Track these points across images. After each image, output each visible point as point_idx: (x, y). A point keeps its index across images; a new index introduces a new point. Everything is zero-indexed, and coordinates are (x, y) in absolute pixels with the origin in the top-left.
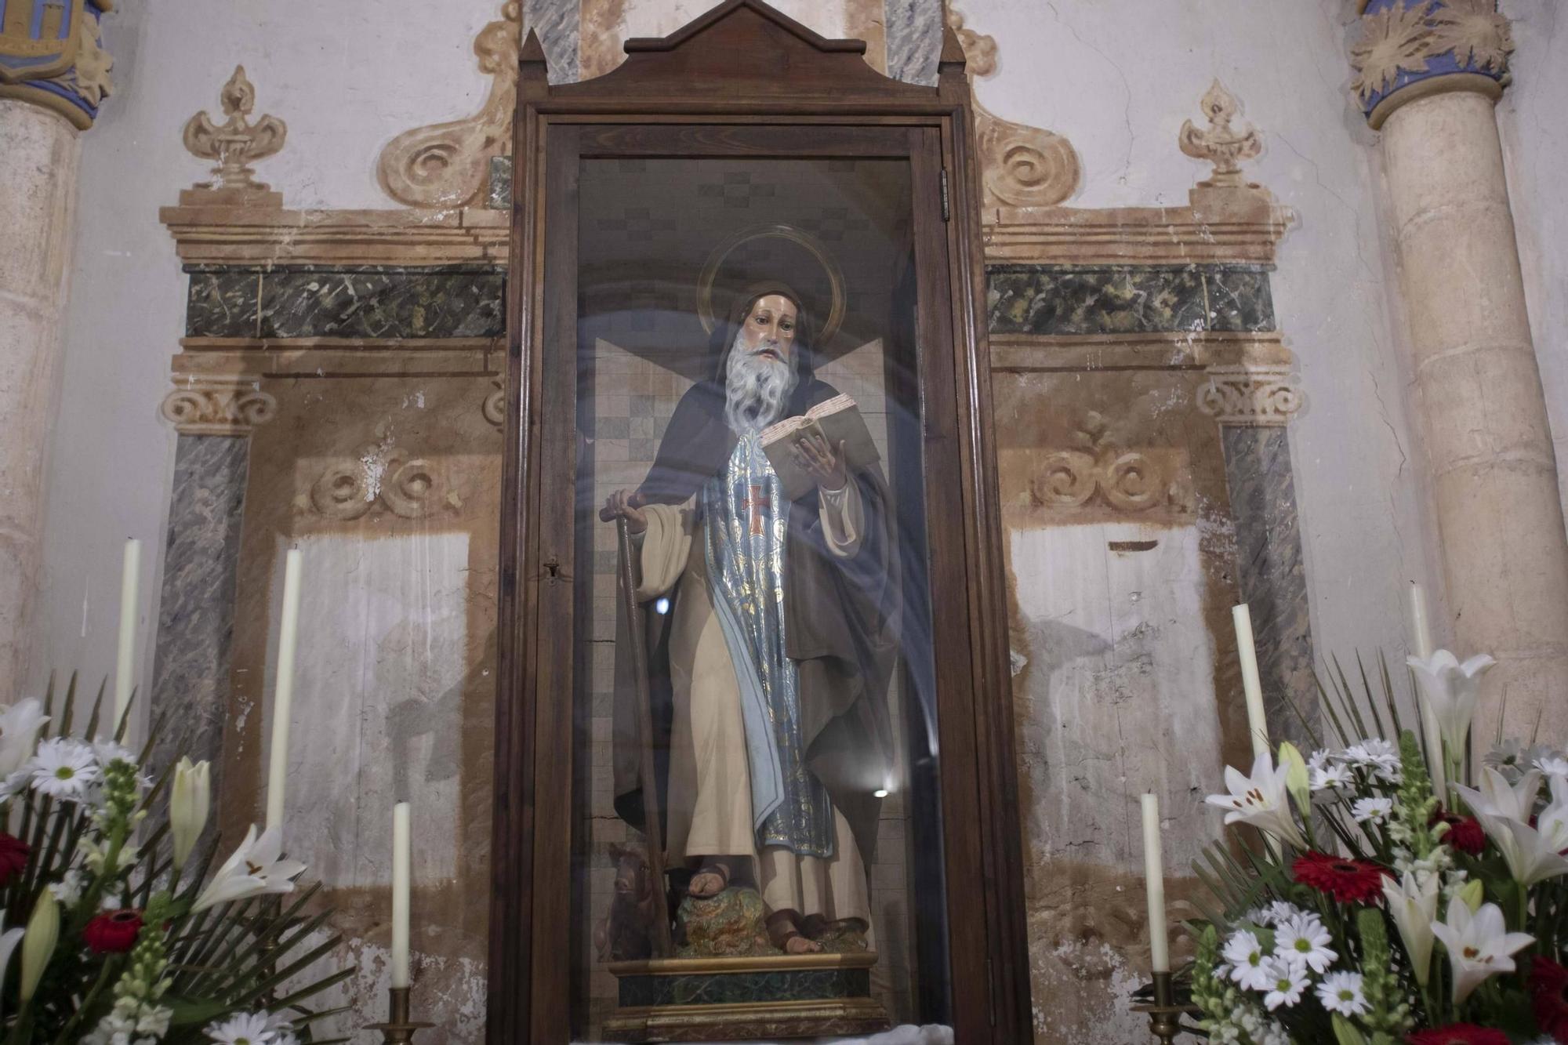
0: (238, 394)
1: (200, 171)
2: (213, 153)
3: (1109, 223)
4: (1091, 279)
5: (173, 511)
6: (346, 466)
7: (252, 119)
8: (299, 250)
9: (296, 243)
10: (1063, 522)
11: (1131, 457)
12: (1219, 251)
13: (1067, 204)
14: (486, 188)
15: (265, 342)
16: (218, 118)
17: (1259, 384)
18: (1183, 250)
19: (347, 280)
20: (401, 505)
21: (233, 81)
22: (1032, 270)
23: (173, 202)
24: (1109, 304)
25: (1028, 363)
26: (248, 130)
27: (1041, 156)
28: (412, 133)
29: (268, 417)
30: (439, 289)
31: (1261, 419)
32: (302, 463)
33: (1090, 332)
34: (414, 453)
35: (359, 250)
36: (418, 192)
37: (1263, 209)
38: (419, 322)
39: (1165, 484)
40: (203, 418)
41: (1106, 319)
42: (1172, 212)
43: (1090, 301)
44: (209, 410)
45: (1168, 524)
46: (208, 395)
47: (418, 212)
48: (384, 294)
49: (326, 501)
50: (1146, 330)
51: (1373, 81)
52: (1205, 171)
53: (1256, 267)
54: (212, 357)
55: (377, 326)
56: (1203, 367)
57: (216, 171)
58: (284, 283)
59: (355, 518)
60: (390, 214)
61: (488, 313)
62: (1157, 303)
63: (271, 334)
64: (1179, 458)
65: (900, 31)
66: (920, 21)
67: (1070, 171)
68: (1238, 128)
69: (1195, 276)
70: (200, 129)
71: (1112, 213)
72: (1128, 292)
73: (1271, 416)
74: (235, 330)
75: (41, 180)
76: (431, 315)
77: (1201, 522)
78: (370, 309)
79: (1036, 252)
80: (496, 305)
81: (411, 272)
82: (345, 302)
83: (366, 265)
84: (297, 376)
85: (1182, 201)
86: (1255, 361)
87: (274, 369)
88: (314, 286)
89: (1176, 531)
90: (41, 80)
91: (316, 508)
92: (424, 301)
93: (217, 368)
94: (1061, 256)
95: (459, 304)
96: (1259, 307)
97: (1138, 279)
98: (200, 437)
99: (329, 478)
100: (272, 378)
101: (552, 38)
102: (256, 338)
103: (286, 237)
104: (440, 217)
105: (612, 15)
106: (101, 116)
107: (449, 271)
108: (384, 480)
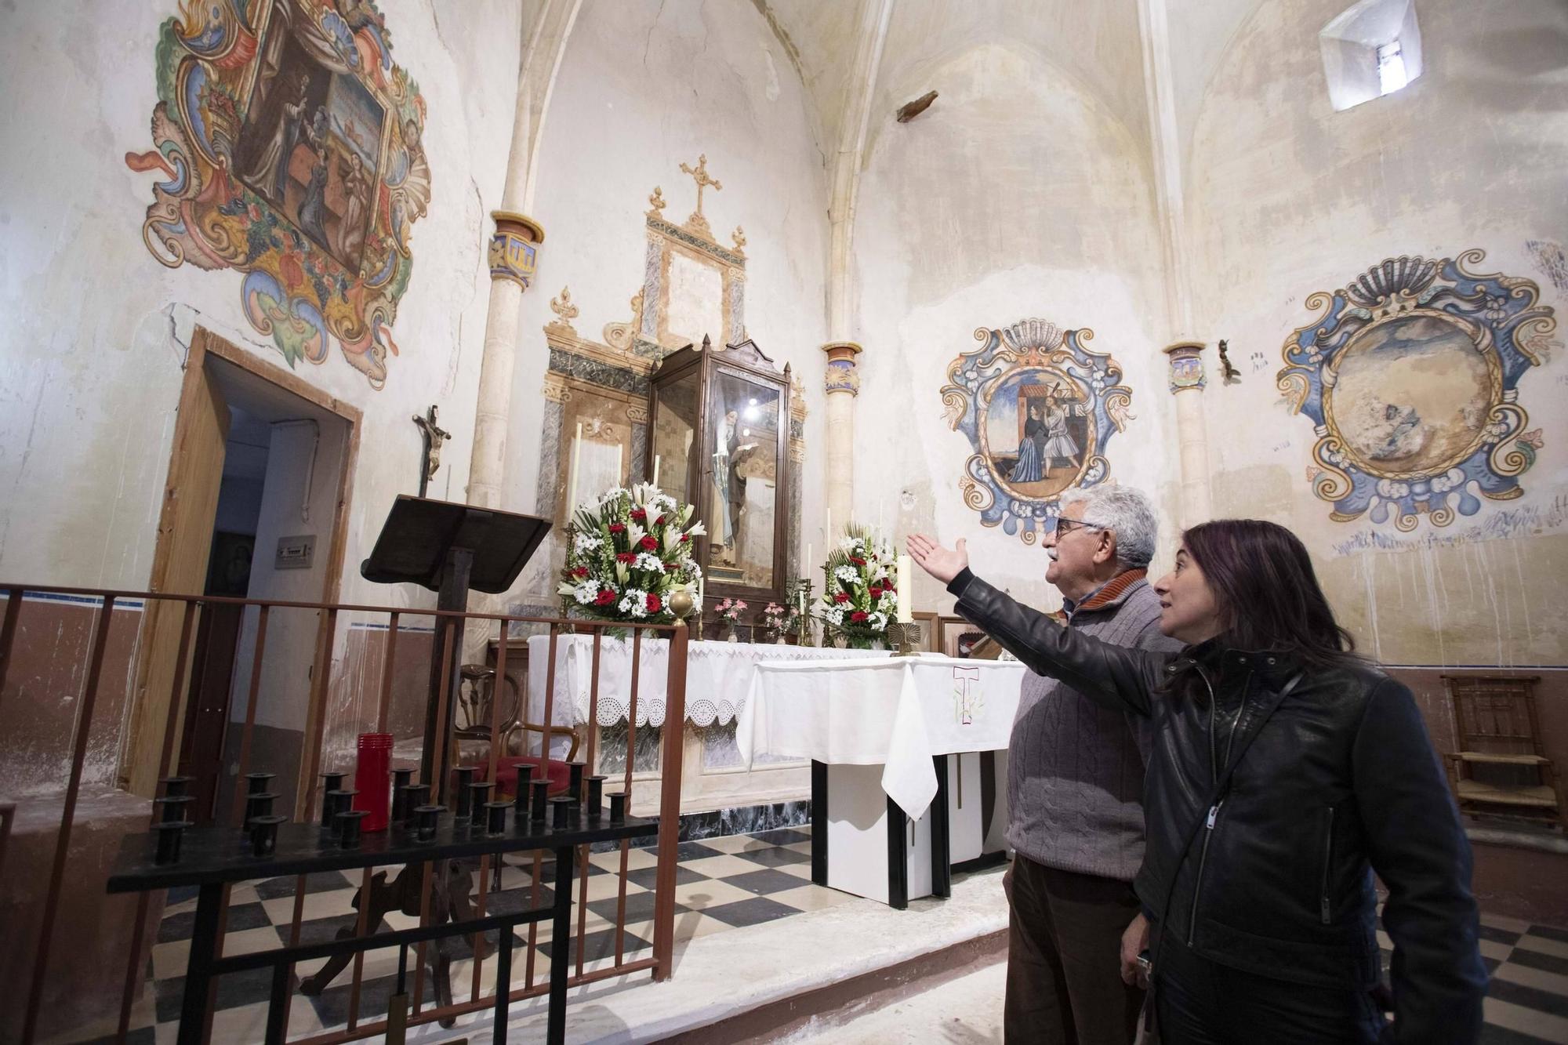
0: (562, 391)
1: (555, 317)
2: (559, 312)
5: (545, 423)
7: (569, 304)
8: (581, 351)
9: (580, 348)
12: (795, 416)
14: (631, 347)
15: (570, 377)
16: (560, 301)
17: (798, 452)
19: (594, 364)
20: (605, 436)
21: (564, 290)
23: (547, 324)
26: (568, 308)
28: (613, 323)
29: (569, 400)
30: (618, 373)
31: (797, 460)
32: (578, 416)
34: (608, 421)
35: (598, 356)
36: (614, 342)
37: (804, 408)
38: (612, 382)
40: (553, 396)
44: (554, 394)
46: (554, 389)
47: (614, 349)
48: (603, 371)
49: (585, 430)
51: (831, 383)
53: (801, 422)
54: (555, 377)
55: (600, 380)
57: (559, 318)
58: (577, 360)
59: (592, 436)
60: (607, 347)
61: (630, 385)
63: (572, 375)
66: (739, 332)
68: (802, 385)
70: (555, 303)
73: (799, 460)
74: (563, 371)
76: (615, 381)
78: (599, 375)
80: (632, 383)
81: (610, 366)
83: (599, 361)
84: (578, 389)
86: (798, 446)
87: (572, 385)
88: (585, 363)
91: (582, 431)
92: (614, 376)
93: (557, 382)
95: (622, 380)
96: (800, 432)
98: (552, 402)
99: (585, 423)
100: (571, 388)
101: (651, 306)
102: (568, 375)
103: (578, 346)
104: (619, 352)
105: (667, 304)
106: (527, 289)
107: (621, 370)
108: (600, 427)
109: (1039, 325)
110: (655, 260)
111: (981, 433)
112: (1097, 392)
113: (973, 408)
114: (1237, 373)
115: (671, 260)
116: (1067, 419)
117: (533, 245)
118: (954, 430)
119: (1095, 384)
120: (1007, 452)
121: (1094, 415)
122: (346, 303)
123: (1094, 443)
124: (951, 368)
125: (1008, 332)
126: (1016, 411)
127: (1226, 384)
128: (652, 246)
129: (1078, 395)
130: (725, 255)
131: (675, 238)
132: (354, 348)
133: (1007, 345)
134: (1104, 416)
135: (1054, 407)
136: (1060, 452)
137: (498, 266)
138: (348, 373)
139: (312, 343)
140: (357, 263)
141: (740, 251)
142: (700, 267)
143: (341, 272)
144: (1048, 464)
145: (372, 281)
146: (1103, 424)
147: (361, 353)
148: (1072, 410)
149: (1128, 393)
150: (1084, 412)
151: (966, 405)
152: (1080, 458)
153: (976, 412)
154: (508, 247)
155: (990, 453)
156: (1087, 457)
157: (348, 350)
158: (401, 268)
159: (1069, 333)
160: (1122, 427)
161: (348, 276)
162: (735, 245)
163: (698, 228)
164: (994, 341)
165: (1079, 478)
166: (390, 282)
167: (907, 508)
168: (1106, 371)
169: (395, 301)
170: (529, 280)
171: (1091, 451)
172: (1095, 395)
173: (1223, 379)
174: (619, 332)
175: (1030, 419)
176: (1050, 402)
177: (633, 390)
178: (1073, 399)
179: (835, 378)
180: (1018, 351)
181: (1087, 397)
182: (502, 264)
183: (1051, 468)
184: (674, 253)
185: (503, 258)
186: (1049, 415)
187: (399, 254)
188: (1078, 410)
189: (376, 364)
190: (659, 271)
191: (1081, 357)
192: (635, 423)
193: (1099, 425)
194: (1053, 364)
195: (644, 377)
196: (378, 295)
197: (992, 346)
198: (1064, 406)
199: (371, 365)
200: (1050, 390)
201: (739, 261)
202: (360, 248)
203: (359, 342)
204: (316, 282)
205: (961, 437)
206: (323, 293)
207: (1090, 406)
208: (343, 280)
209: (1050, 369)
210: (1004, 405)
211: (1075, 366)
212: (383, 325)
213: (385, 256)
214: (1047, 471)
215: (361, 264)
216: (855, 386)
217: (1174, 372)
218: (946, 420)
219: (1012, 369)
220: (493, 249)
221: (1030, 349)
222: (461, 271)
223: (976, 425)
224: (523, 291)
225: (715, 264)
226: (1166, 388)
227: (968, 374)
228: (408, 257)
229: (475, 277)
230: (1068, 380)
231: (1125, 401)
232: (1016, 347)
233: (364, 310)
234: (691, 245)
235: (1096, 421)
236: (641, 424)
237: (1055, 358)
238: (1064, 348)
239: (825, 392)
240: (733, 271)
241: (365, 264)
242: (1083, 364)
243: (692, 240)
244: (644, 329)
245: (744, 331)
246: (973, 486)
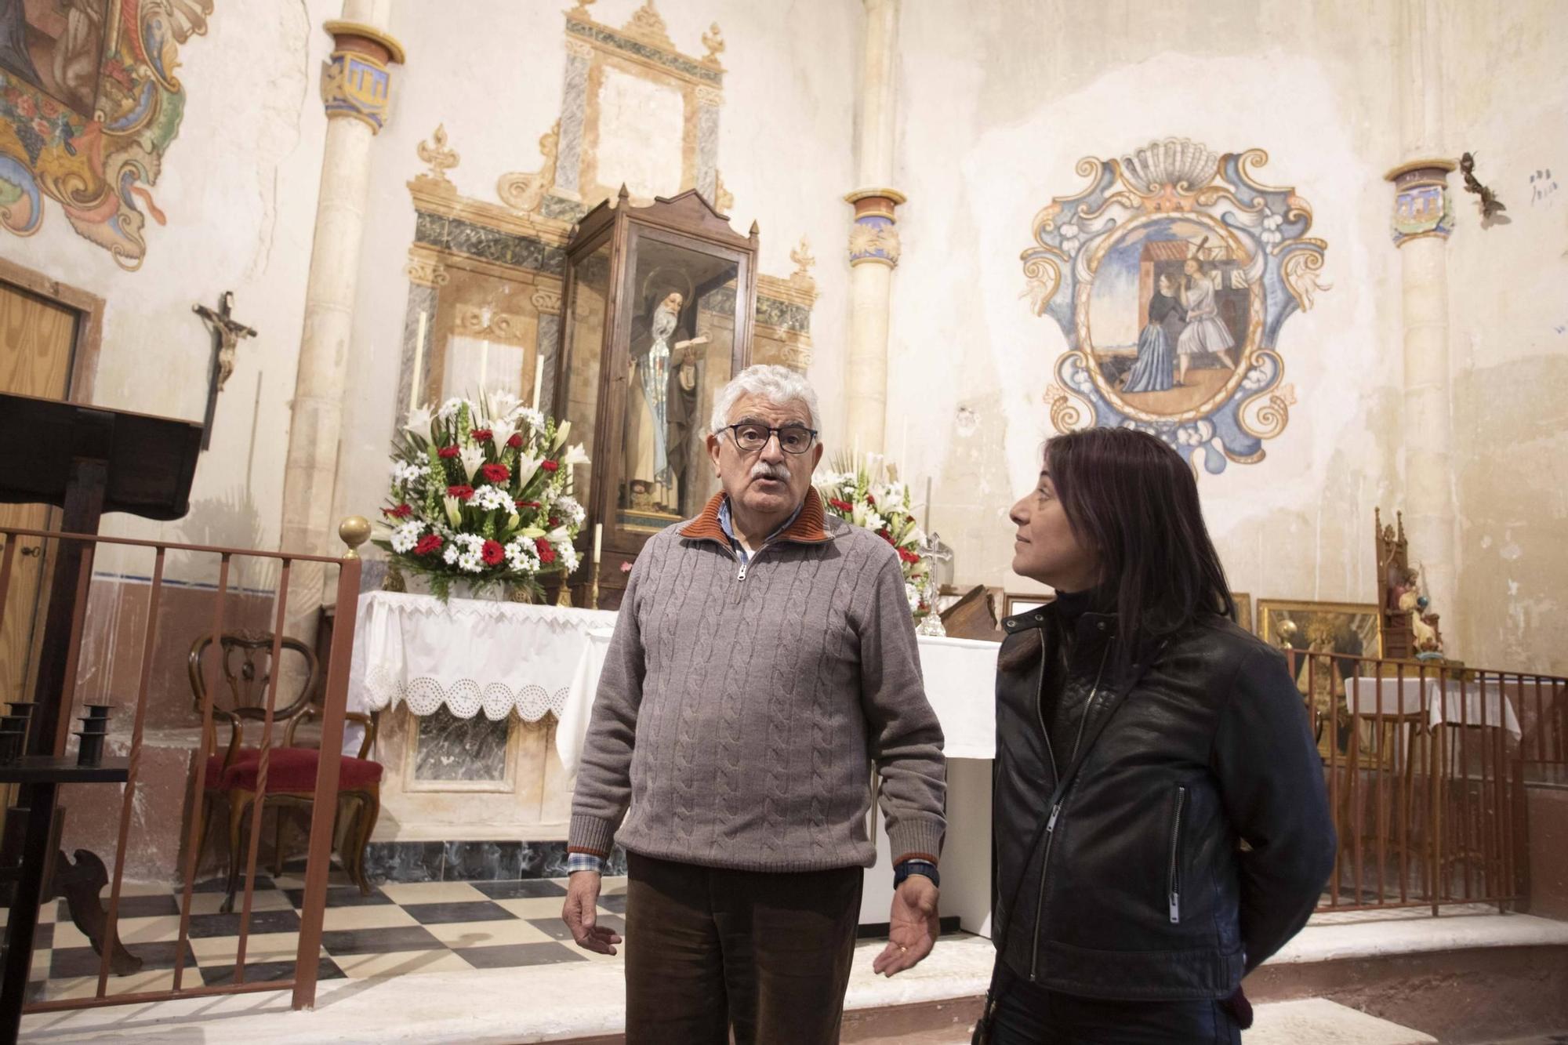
0: (434, 271)
1: (423, 168)
2: (429, 160)
5: (408, 315)
6: (476, 311)
7: (446, 150)
8: (464, 214)
9: (462, 211)
12: (796, 299)
14: (539, 206)
15: (447, 251)
16: (431, 145)
18: (784, 296)
19: (482, 232)
20: (497, 332)
21: (439, 129)
23: (412, 179)
26: (444, 154)
28: (511, 174)
29: (446, 283)
30: (518, 244)
31: (800, 364)
32: (458, 306)
34: (503, 311)
35: (487, 220)
36: (513, 200)
37: (812, 287)
38: (509, 256)
40: (420, 278)
42: (784, 281)
44: (422, 275)
46: (422, 268)
47: (513, 210)
48: (496, 241)
49: (468, 324)
51: (856, 250)
52: (796, 267)
53: (807, 308)
54: (425, 252)
55: (492, 254)
56: (784, 341)
57: (431, 170)
58: (456, 227)
59: (479, 333)
60: (500, 208)
61: (536, 260)
62: (773, 314)
63: (449, 247)
65: (701, 182)
66: (708, 180)
68: (810, 254)
69: (786, 306)
70: (424, 149)
71: (764, 276)
74: (435, 242)
76: (514, 255)
78: (489, 247)
80: (540, 257)
81: (507, 234)
82: (480, 242)
83: (490, 227)
84: (459, 268)
85: (788, 277)
87: (449, 262)
88: (468, 231)
91: (464, 326)
92: (512, 248)
93: (426, 257)
95: (525, 253)
96: (805, 324)
98: (419, 286)
99: (469, 314)
100: (448, 267)
101: (570, 147)
102: (443, 248)
103: (458, 207)
104: (521, 214)
105: (594, 143)
106: (382, 131)
107: (522, 239)
108: (491, 320)
109: (1179, 148)
110: (577, 80)
111: (1081, 318)
112: (1269, 249)
113: (1069, 280)
114: (1501, 207)
115: (603, 79)
116: (1217, 293)
117: (390, 68)
118: (1039, 315)
119: (1265, 237)
120: (1119, 347)
121: (1262, 285)
122: (73, 154)
123: (1260, 330)
124: (1037, 222)
125: (1129, 161)
126: (1137, 282)
127: (1485, 226)
128: (572, 60)
129: (1238, 255)
130: (689, 67)
131: (611, 46)
132: (91, 215)
133: (1126, 182)
134: (1278, 286)
135: (1197, 276)
136: (1203, 344)
137: (335, 99)
138: (77, 248)
139: (14, 208)
140: (89, 100)
141: (715, 61)
142: (648, 87)
143: (63, 115)
144: (1184, 363)
145: (114, 126)
146: (1276, 299)
147: (102, 221)
148: (1226, 279)
149: (1320, 248)
150: (1246, 281)
151: (1059, 275)
152: (1235, 353)
153: (1074, 286)
154: (346, 72)
155: (1092, 348)
156: (1247, 351)
157: (78, 218)
158: (165, 105)
159: (1230, 158)
160: (1306, 302)
161: (74, 119)
162: (706, 52)
163: (647, 30)
164: (1107, 177)
165: (1232, 384)
166: (149, 125)
167: (964, 432)
168: (1285, 216)
169: (157, 150)
170: (384, 117)
171: (1253, 342)
172: (1265, 255)
173: (1480, 218)
174: (521, 186)
175: (1158, 294)
176: (1191, 267)
177: (542, 267)
178: (1229, 262)
179: (862, 243)
180: (1144, 189)
181: (1252, 258)
182: (339, 96)
183: (1188, 370)
184: (608, 69)
185: (340, 87)
186: (1188, 288)
187: (161, 89)
188: (1236, 279)
189: (128, 237)
190: (584, 97)
191: (1245, 195)
192: (545, 313)
193: (1270, 301)
194: (1199, 208)
195: (558, 248)
196: (132, 142)
197: (1103, 184)
198: (1214, 273)
199: (118, 238)
200: (1193, 249)
201: (712, 74)
202: (94, 80)
203: (96, 207)
204: (18, 127)
205: (1050, 327)
206: (32, 143)
207: (1256, 272)
208: (67, 125)
209: (1193, 216)
210: (1118, 275)
211: (1235, 211)
212: (138, 184)
213: (136, 91)
214: (1181, 375)
215: (95, 102)
216: (893, 253)
217: (1398, 210)
218: (1028, 300)
219: (1131, 220)
220: (327, 74)
221: (1163, 185)
222: (274, 108)
223: (1074, 307)
224: (374, 133)
225: (673, 81)
226: (1386, 236)
227: (1066, 230)
228: (176, 92)
229: (299, 116)
230: (1223, 232)
231: (1315, 262)
232: (1141, 184)
233: (104, 165)
234: (635, 56)
235: (1265, 296)
236: (553, 315)
237: (1202, 199)
238: (1219, 182)
239: (849, 264)
240: (703, 91)
241: (103, 102)
242: (1248, 206)
243: (637, 48)
244: (560, 180)
245: (717, 177)
246: (1065, 399)
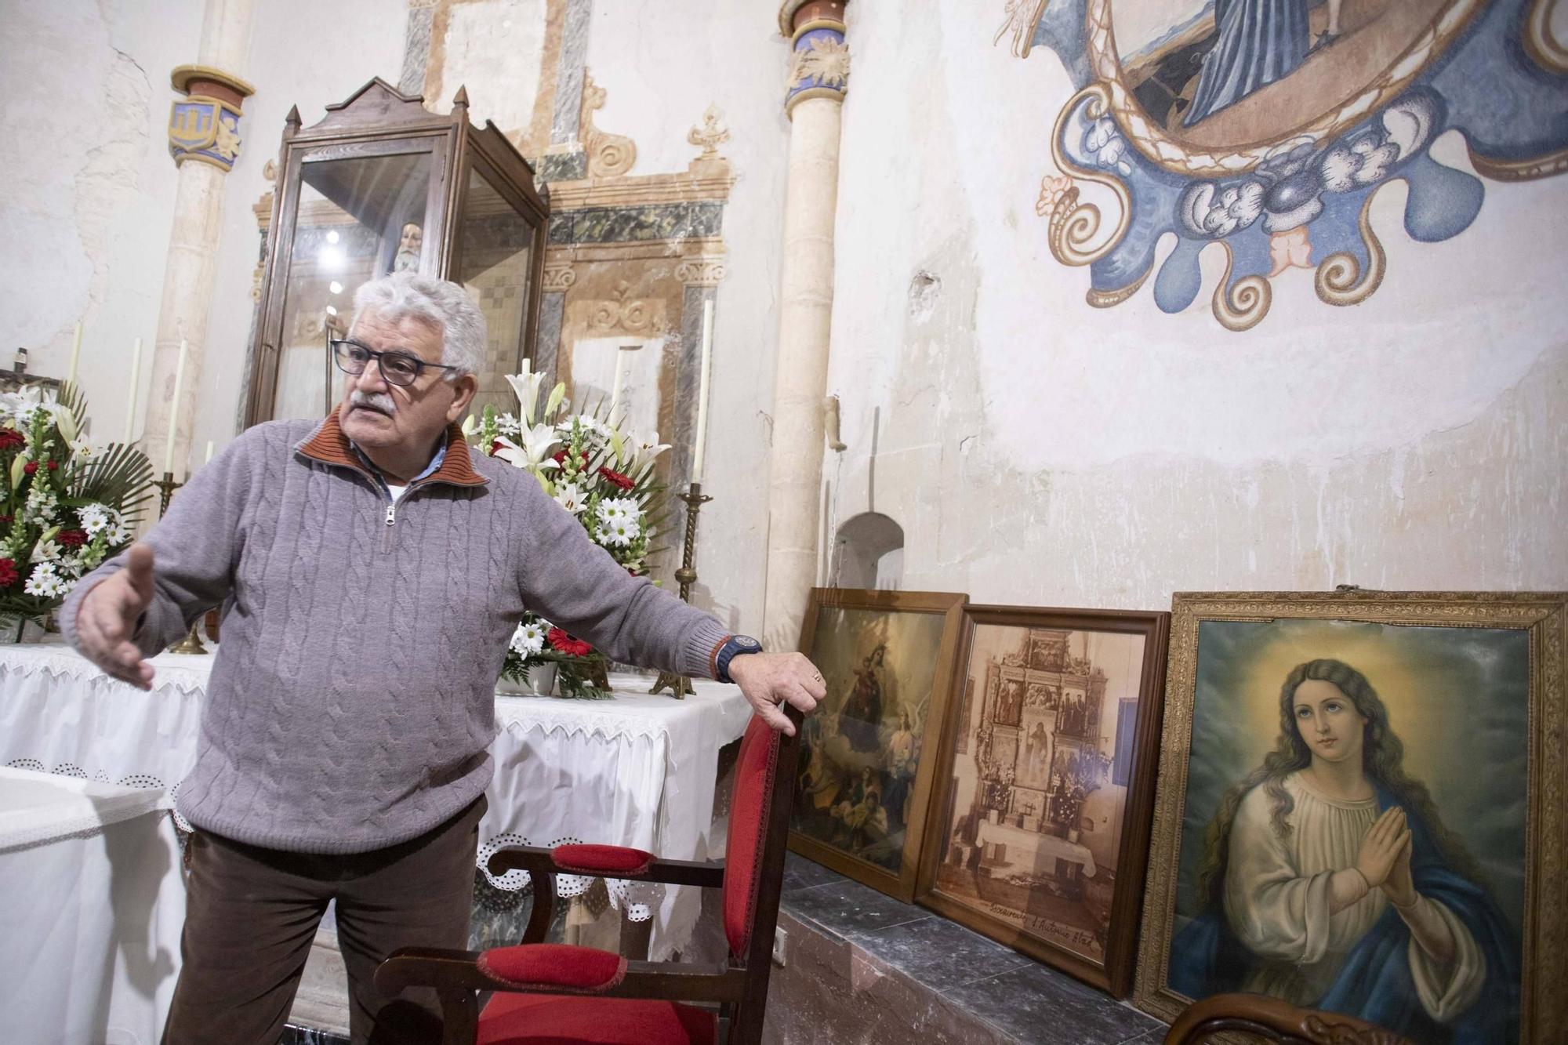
3: (647, 183)
4: (634, 213)
10: (600, 336)
11: (637, 303)
12: (700, 195)
13: (628, 174)
17: (707, 264)
18: (681, 195)
22: (606, 210)
24: (641, 226)
25: (597, 257)
27: (618, 150)
31: (706, 282)
33: (630, 240)
37: (725, 171)
39: (652, 317)
41: (639, 233)
42: (680, 175)
43: (632, 224)
45: (650, 337)
50: (657, 239)
52: (698, 152)
53: (718, 203)
56: (680, 256)
62: (664, 224)
64: (661, 304)
65: (562, 90)
67: (632, 155)
68: (720, 127)
69: (686, 209)
71: (649, 178)
72: (651, 219)
73: (711, 282)
75: (204, 196)
77: (666, 336)
79: (609, 200)
85: (684, 169)
86: (708, 253)
89: (653, 341)
90: (201, 150)
94: (620, 203)
96: (715, 224)
97: (657, 211)
120: (1173, 31)
155: (1117, 68)
239: (785, 117)
245: (585, 76)
246: (1073, 193)
